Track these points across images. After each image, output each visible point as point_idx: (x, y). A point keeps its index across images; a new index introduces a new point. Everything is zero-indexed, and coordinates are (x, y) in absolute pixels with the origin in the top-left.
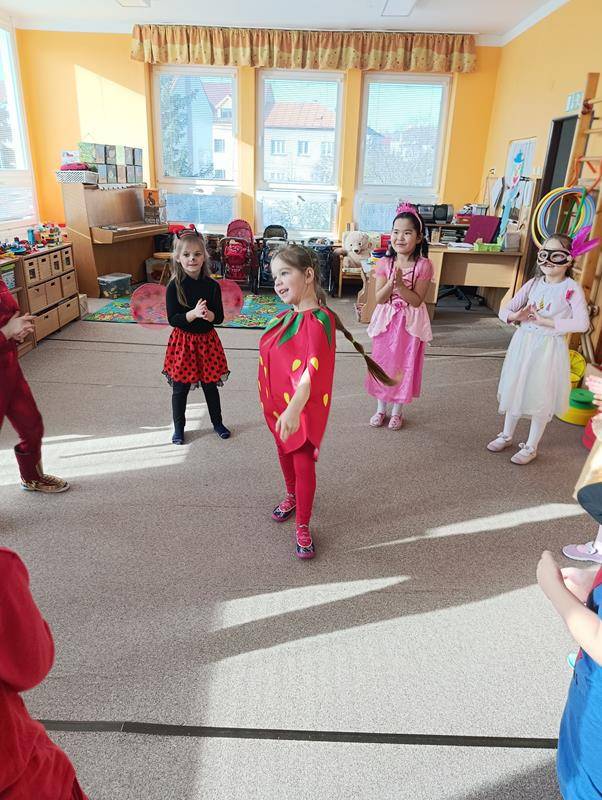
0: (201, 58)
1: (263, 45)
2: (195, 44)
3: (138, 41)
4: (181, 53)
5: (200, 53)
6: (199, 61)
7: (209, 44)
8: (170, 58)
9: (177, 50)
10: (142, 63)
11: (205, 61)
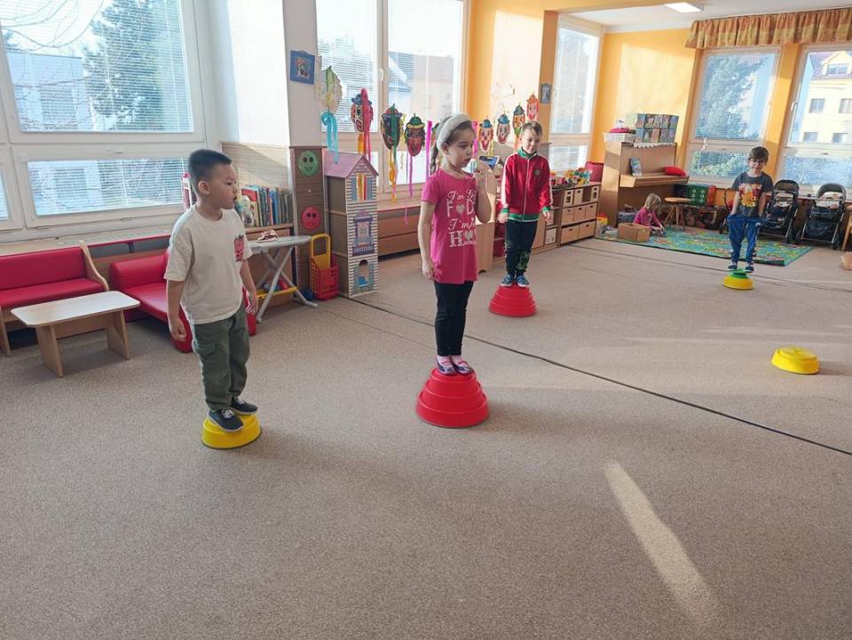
0: (746, 41)
1: (809, 24)
2: (743, 30)
3: (694, 32)
4: (729, 39)
5: (746, 37)
6: (745, 43)
7: (756, 29)
8: (719, 43)
9: (726, 37)
10: (694, 50)
11: (749, 42)
